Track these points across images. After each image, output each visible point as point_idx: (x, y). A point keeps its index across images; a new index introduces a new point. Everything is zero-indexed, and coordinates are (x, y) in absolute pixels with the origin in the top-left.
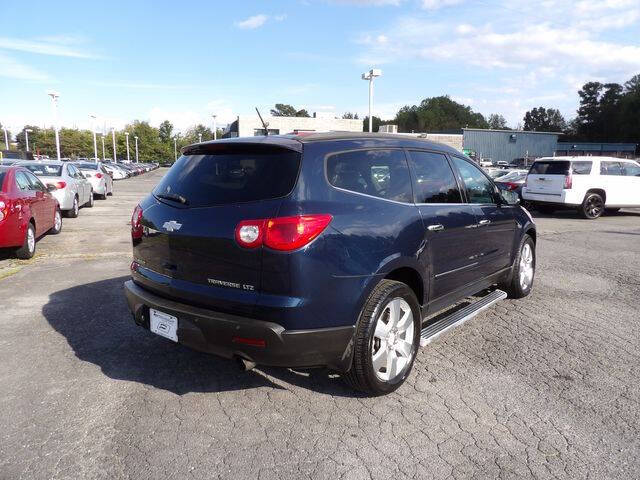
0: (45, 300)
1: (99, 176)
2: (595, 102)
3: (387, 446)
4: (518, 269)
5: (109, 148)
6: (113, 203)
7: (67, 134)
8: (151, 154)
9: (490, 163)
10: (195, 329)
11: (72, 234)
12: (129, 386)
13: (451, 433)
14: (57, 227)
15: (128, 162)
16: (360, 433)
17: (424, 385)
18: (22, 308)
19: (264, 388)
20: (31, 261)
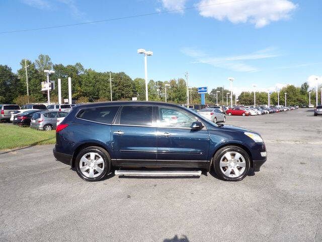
8: (295, 101)
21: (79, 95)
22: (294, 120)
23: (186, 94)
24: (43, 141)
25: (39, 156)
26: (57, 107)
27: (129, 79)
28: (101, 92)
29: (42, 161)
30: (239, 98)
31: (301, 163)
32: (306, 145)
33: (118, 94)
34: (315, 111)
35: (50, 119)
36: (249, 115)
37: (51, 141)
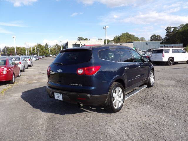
0: (21, 94)
1: (29, 60)
2: (170, 32)
3: (118, 124)
4: (150, 79)
5: (30, 52)
6: (34, 67)
7: (18, 48)
8: (42, 53)
9: (141, 51)
10: (67, 97)
11: (24, 77)
12: (49, 114)
13: (134, 120)
14: (19, 75)
15: (36, 56)
16: (111, 121)
17: (126, 110)
18: (15, 96)
19: (85, 113)
20: (14, 84)
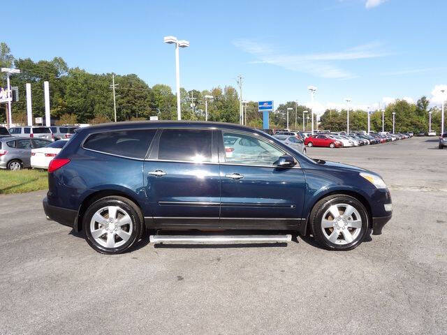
21: (60, 111)
22: (410, 155)
23: (237, 111)
24: (10, 188)
25: (9, 212)
26: (27, 131)
27: (144, 86)
28: (97, 107)
29: (18, 221)
30: (322, 119)
31: (438, 222)
32: (438, 194)
33: (125, 111)
34: (439, 141)
35: (18, 150)
36: (340, 146)
37: (23, 187)
